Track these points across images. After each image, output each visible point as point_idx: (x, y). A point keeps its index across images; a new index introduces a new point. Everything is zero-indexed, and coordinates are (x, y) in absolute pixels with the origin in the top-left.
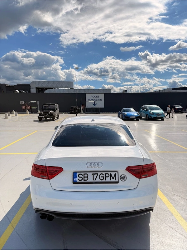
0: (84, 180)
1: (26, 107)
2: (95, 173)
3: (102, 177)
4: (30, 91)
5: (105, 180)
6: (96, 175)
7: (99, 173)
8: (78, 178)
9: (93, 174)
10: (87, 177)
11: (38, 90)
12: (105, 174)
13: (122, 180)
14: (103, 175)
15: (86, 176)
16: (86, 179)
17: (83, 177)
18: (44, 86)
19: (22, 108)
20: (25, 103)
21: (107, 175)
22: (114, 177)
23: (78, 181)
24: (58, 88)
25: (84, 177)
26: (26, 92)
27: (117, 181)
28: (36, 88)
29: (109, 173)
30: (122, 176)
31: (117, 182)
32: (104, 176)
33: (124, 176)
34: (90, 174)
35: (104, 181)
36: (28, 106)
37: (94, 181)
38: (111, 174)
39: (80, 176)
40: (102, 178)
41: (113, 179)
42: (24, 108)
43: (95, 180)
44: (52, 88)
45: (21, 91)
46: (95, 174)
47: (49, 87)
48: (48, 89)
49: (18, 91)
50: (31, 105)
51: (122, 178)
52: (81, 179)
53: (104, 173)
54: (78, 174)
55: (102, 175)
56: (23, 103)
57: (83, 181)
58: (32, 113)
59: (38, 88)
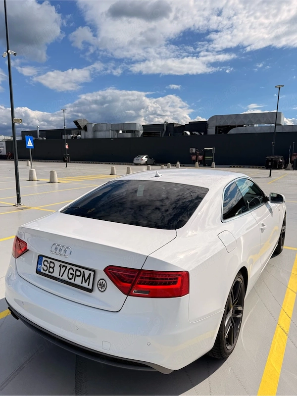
0: (49, 272)
1: (197, 158)
2: (64, 264)
3: (71, 274)
4: (206, 132)
5: (74, 281)
6: (64, 268)
7: (69, 267)
8: (43, 266)
9: (60, 266)
10: (53, 268)
11: (220, 130)
12: (77, 270)
13: (100, 289)
14: (73, 271)
15: (52, 265)
16: (51, 270)
17: (48, 265)
18: (229, 123)
19: (191, 158)
20: (196, 151)
21: (78, 273)
22: (87, 279)
23: (42, 271)
24: (252, 125)
25: (50, 267)
26: (201, 134)
27: (90, 287)
28: (216, 127)
29: (82, 270)
30: (101, 281)
31: (90, 291)
32: (74, 273)
33: (104, 282)
34: (57, 264)
35: (72, 281)
36: (200, 155)
37: (60, 277)
38: (84, 272)
39: (46, 263)
40: (71, 276)
41: (85, 282)
42: (194, 158)
43: (62, 276)
44: (242, 126)
45: (193, 133)
46: (64, 266)
47: (237, 124)
48: (234, 127)
49: (188, 133)
50: (206, 153)
51: (100, 285)
52: (45, 268)
53: (75, 268)
54: (44, 259)
55: (71, 271)
56: (194, 150)
57: (47, 272)
58: (205, 166)
59: (219, 127)
